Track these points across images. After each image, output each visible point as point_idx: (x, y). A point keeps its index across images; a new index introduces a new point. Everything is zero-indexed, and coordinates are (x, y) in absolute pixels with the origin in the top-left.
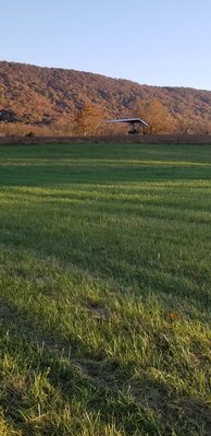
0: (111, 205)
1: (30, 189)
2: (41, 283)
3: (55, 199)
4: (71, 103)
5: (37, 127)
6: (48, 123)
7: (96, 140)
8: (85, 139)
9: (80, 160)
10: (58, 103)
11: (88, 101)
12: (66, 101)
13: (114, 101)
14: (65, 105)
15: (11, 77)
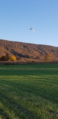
0: (55, 81)
1: (33, 76)
2: (36, 104)
3: (39, 79)
4: (44, 53)
5: (35, 60)
6: (38, 58)
7: (51, 63)
8: (48, 63)
9: (46, 68)
10: (40, 53)
11: (48, 52)
12: (43, 53)
13: (56, 53)
14: (42, 54)
15: (29, 47)
